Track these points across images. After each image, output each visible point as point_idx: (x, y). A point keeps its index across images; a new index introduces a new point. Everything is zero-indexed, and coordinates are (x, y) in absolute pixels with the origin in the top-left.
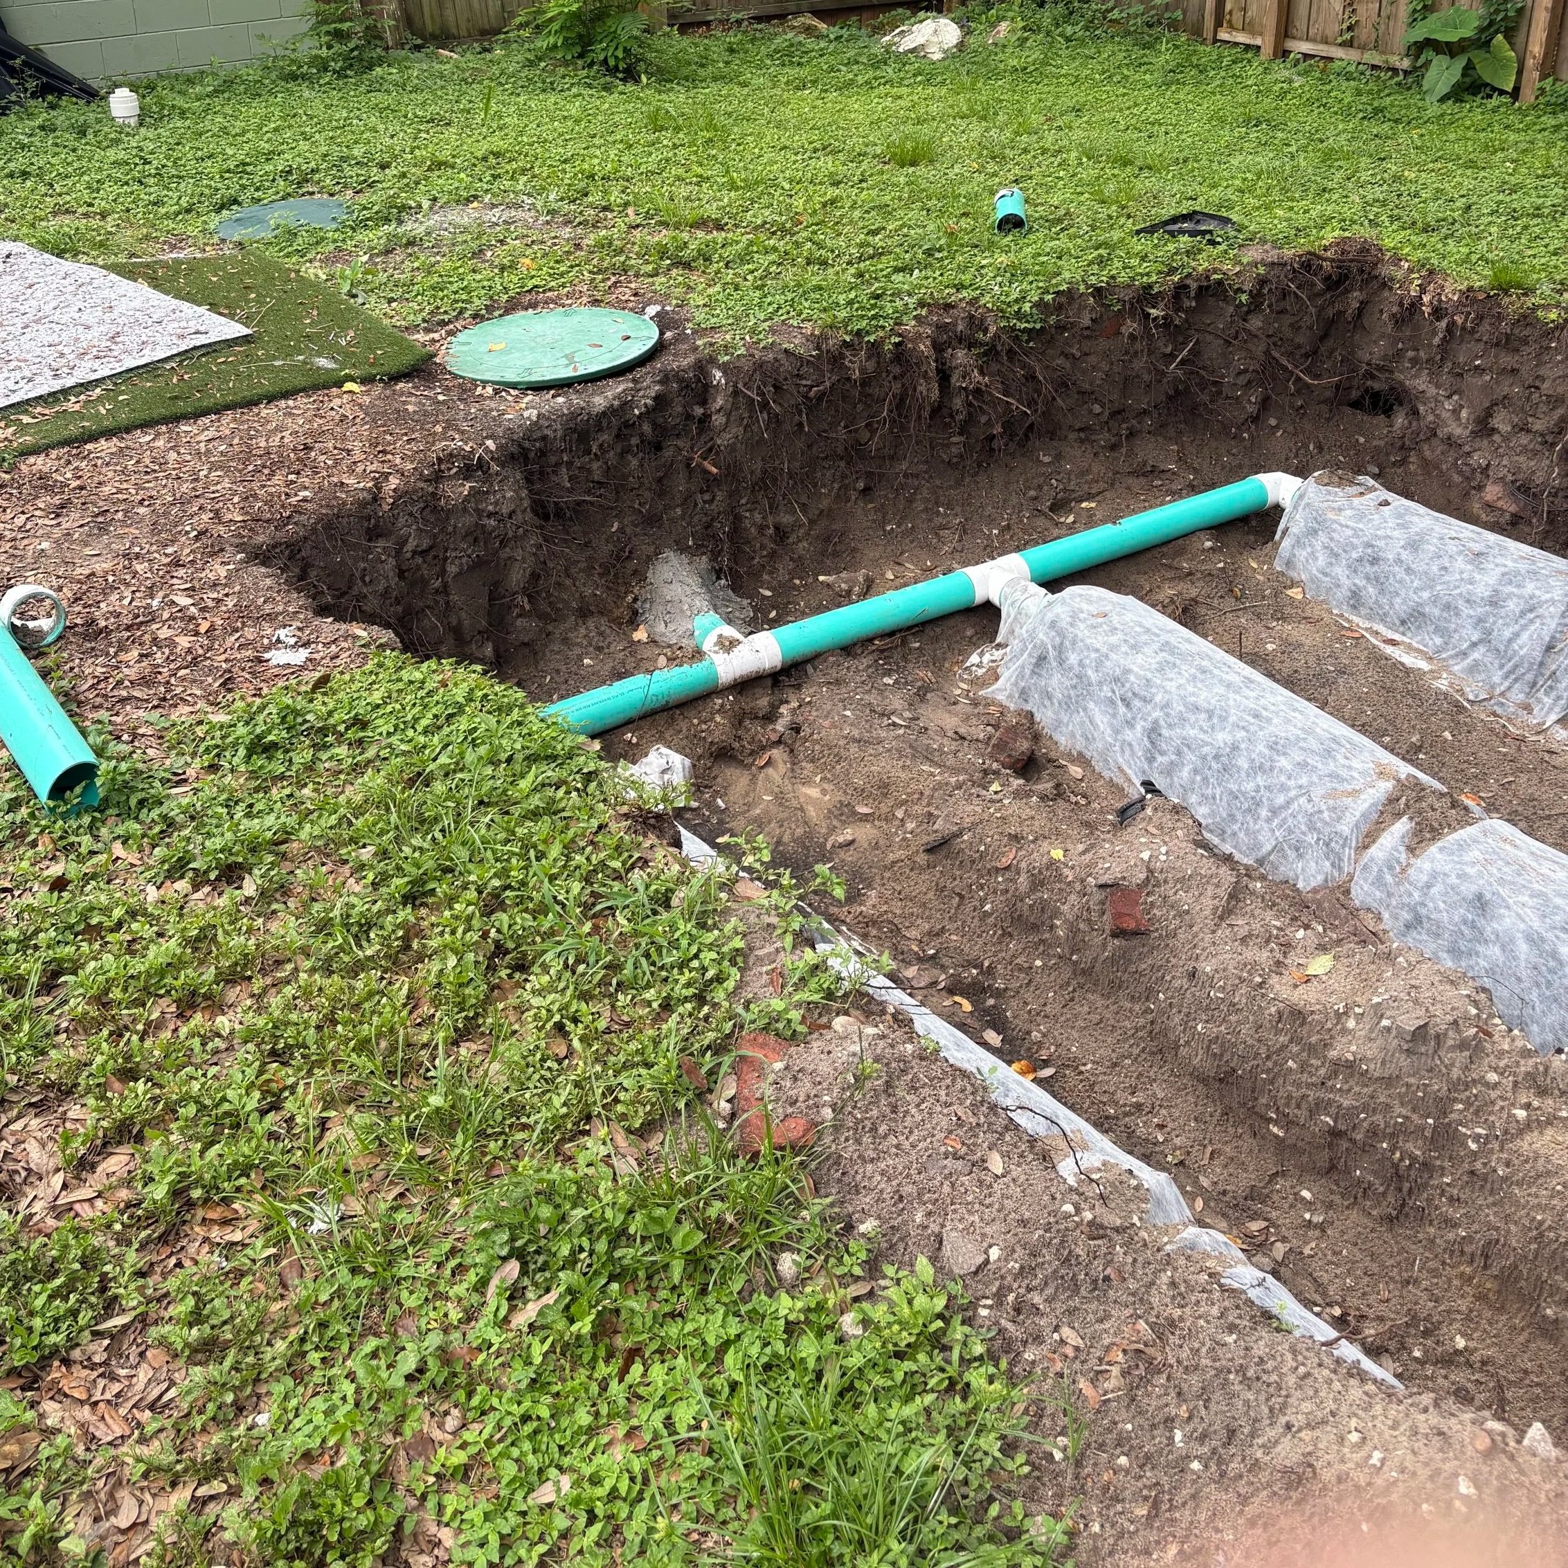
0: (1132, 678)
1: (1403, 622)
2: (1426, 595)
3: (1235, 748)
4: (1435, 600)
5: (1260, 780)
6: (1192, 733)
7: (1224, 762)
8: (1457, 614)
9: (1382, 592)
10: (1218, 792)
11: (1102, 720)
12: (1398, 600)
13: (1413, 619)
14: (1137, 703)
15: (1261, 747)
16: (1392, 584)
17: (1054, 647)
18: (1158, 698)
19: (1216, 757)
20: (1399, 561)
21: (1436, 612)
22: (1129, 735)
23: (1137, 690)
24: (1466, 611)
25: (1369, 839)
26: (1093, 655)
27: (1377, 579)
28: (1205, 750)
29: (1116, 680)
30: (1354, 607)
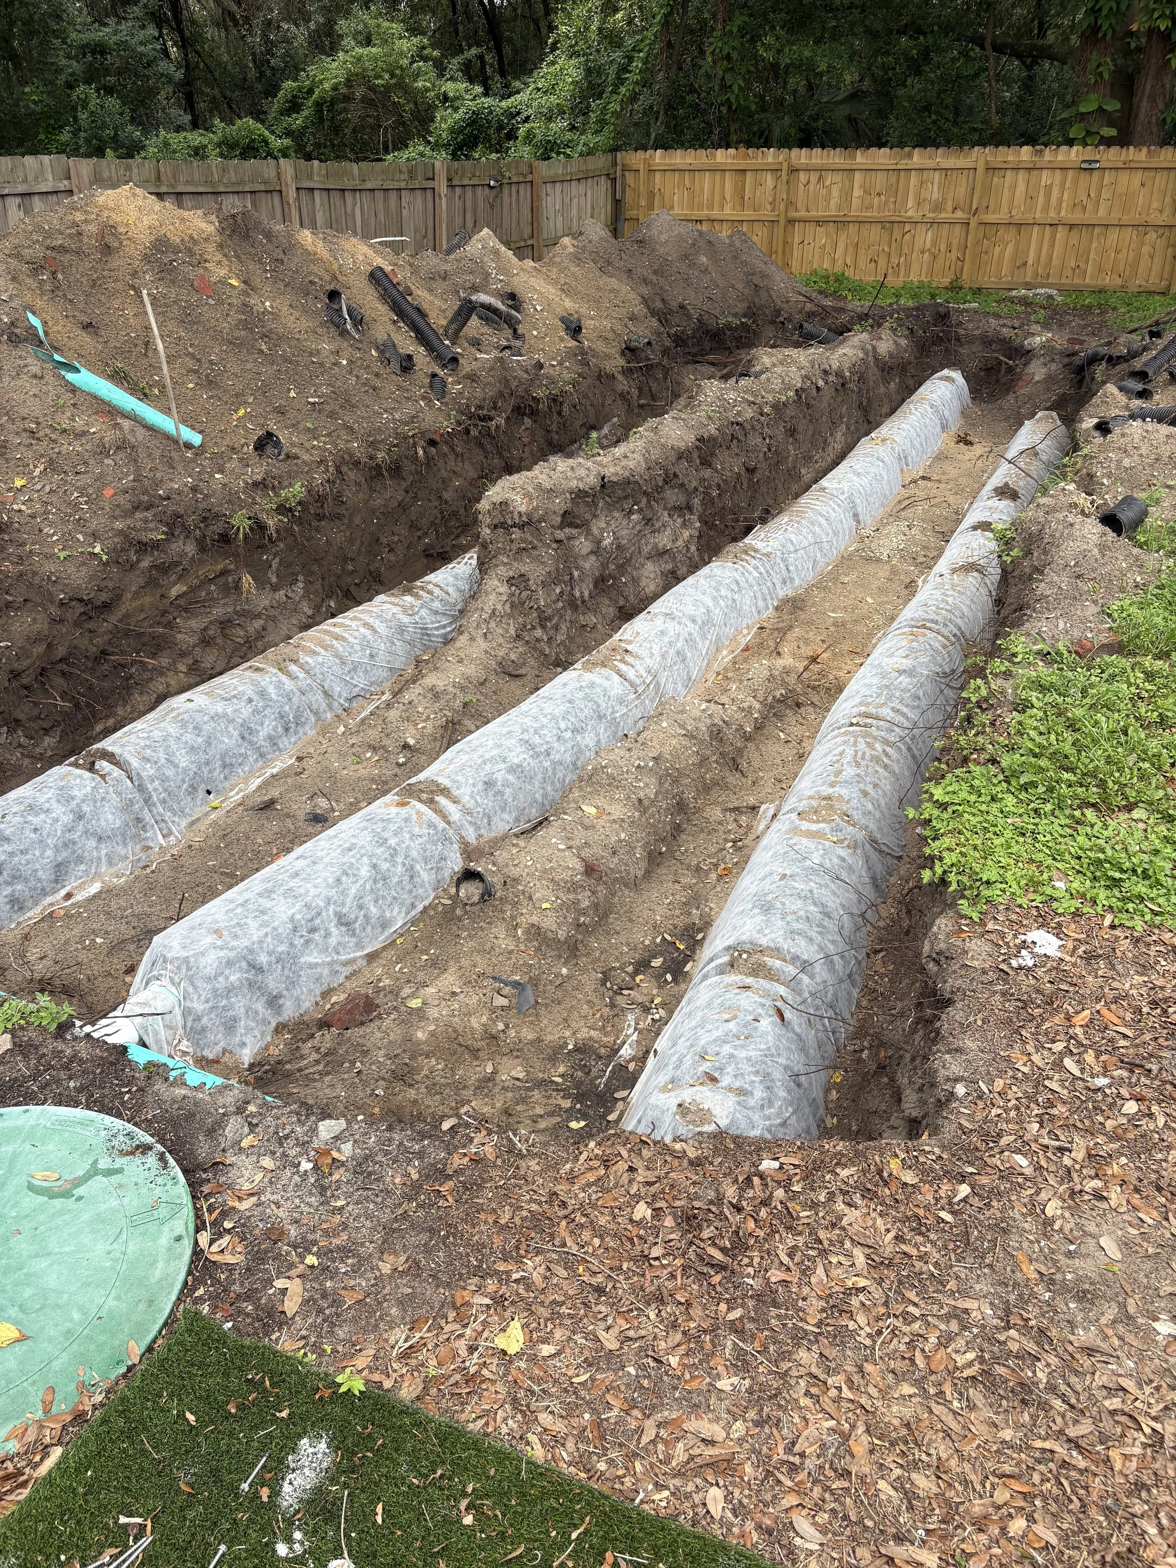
0: (298, 917)
1: (56, 881)
2: (49, 853)
3: (374, 866)
4: (57, 850)
5: (399, 860)
6: (353, 891)
7: (380, 877)
8: (74, 843)
9: (26, 881)
10: (393, 892)
11: (313, 957)
12: (40, 873)
13: (60, 871)
14: (318, 921)
15: (380, 851)
16: (26, 871)
17: (247, 972)
18: (322, 904)
19: (375, 881)
20: (12, 854)
21: (65, 854)
22: (333, 941)
23: (309, 917)
24: (75, 836)
25: (445, 817)
26: (269, 939)
27: (14, 877)
28: (368, 887)
29: (295, 930)
30: (21, 909)
